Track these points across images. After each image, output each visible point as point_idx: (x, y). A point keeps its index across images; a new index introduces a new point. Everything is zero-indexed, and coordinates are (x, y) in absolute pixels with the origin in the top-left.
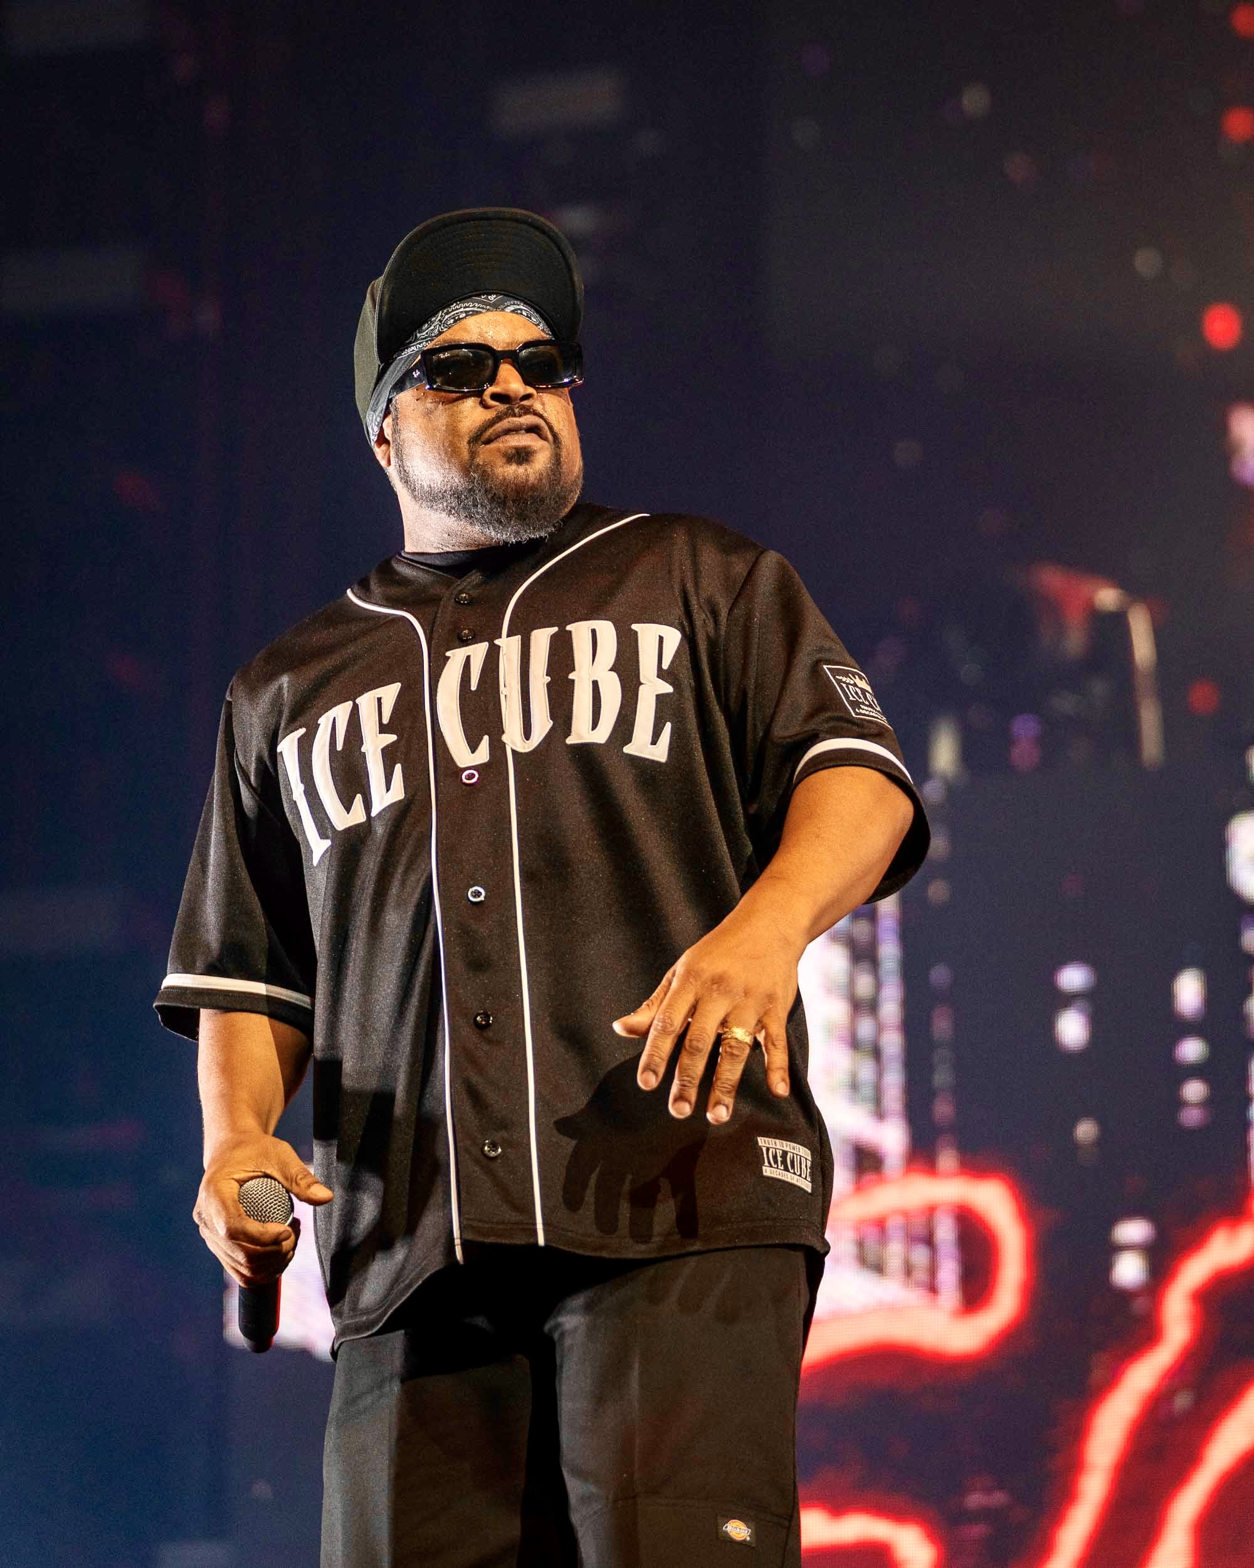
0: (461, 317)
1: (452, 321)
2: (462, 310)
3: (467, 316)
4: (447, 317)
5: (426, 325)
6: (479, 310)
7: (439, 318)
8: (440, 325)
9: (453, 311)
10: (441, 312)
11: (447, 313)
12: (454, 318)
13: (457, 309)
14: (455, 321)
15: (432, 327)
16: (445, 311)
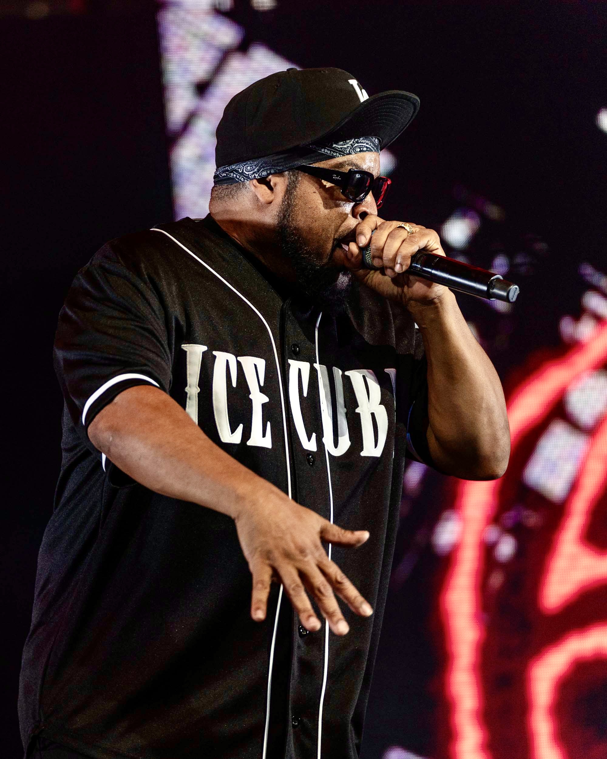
0: (364, 150)
1: (359, 150)
2: (365, 144)
3: (367, 150)
4: (356, 145)
5: (342, 143)
6: (372, 149)
7: (351, 142)
8: (351, 148)
9: (361, 143)
10: (353, 140)
11: (357, 142)
12: (360, 148)
13: (363, 143)
14: (361, 151)
15: (345, 146)
16: (356, 140)
